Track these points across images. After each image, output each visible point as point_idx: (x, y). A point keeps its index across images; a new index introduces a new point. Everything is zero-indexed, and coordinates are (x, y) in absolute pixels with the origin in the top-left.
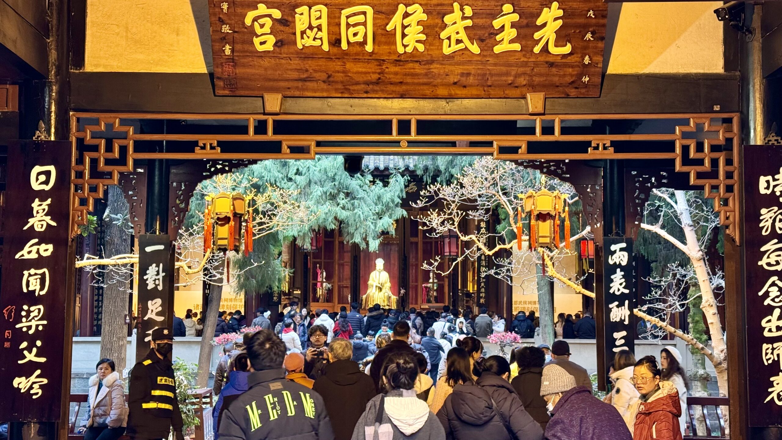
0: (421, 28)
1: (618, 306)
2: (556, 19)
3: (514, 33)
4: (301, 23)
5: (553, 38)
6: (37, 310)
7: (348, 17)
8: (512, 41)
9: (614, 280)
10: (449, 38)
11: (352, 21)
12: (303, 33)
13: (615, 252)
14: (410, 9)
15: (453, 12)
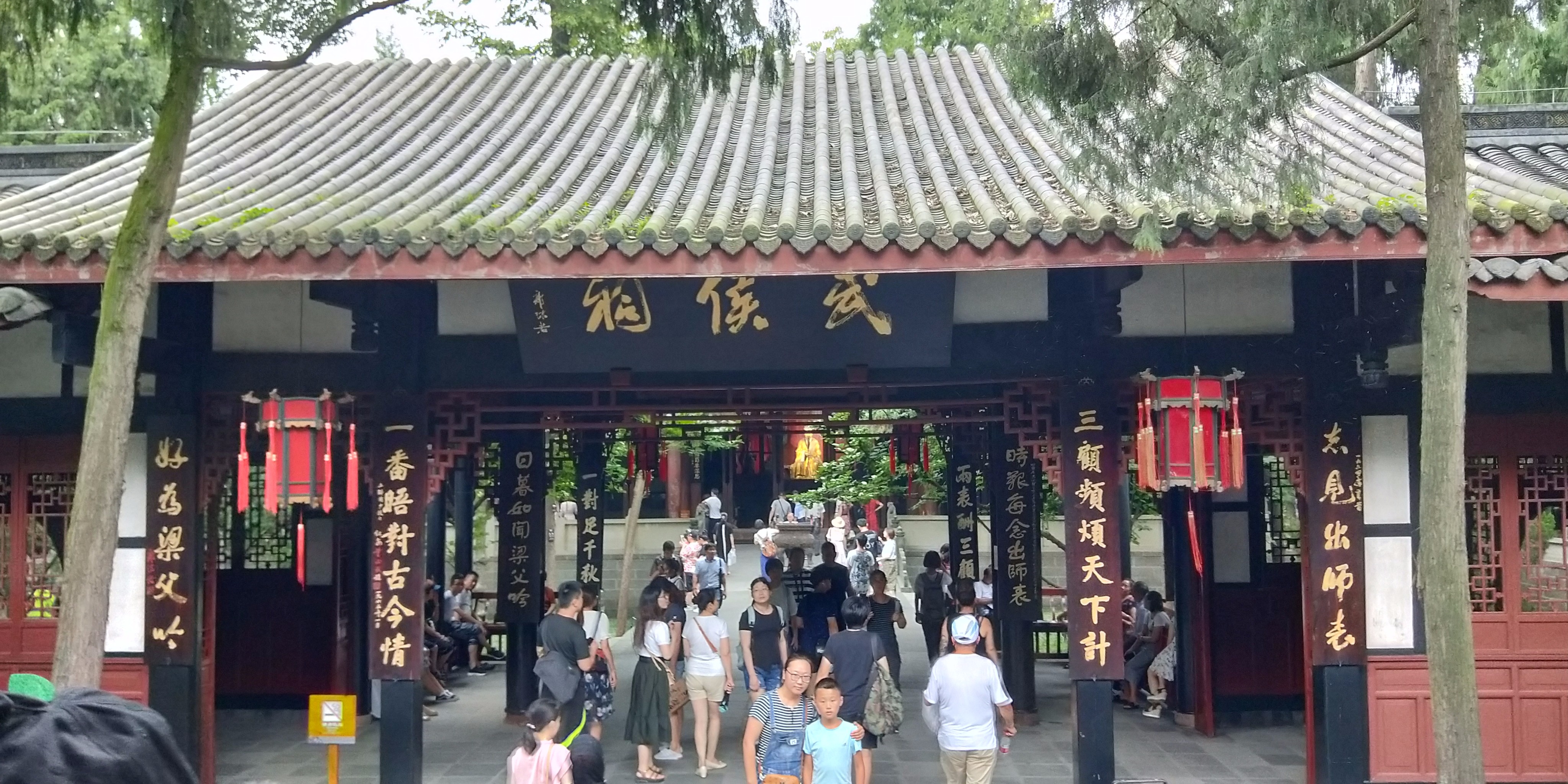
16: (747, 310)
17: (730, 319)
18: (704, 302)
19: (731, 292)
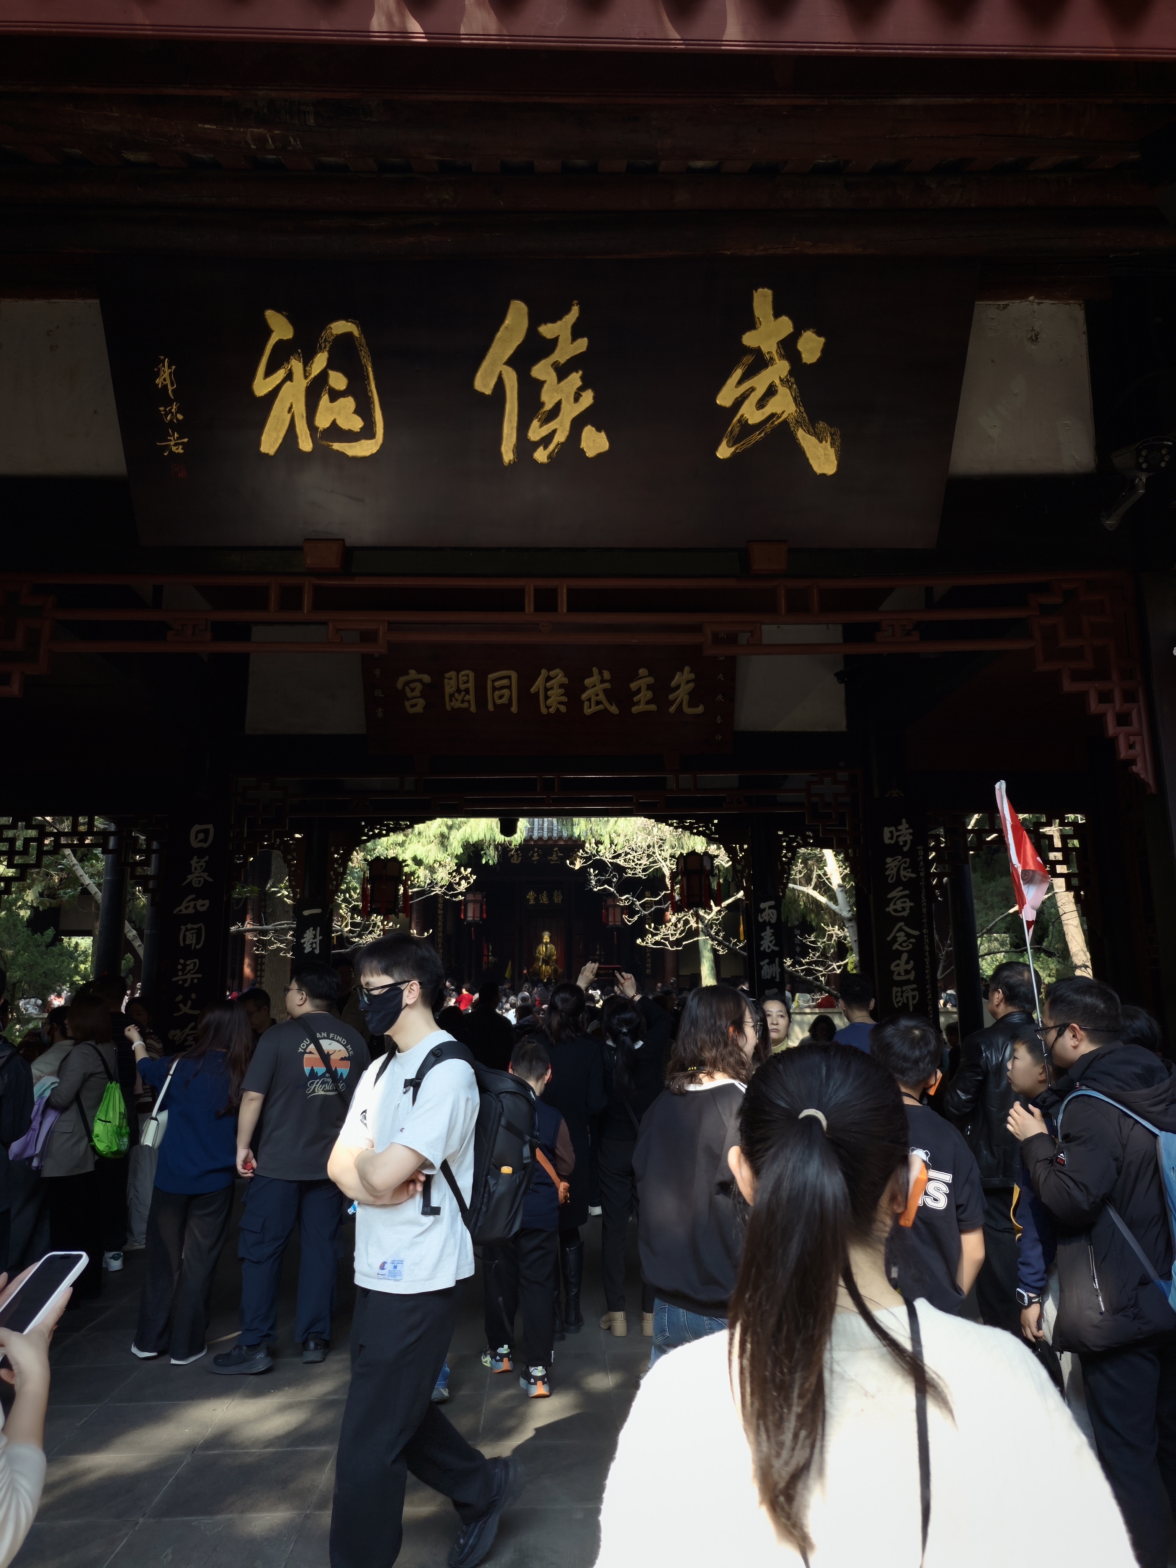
0: (562, 691)
1: (768, 964)
2: (688, 682)
3: (650, 695)
4: (449, 687)
5: (686, 698)
6: (192, 964)
7: (494, 681)
8: (648, 703)
9: (765, 937)
10: (589, 700)
11: (497, 684)
12: (452, 696)
13: (764, 910)
14: (552, 673)
15: (591, 675)
16: (571, 411)
17: (536, 432)
18: (488, 391)
19: (542, 370)
